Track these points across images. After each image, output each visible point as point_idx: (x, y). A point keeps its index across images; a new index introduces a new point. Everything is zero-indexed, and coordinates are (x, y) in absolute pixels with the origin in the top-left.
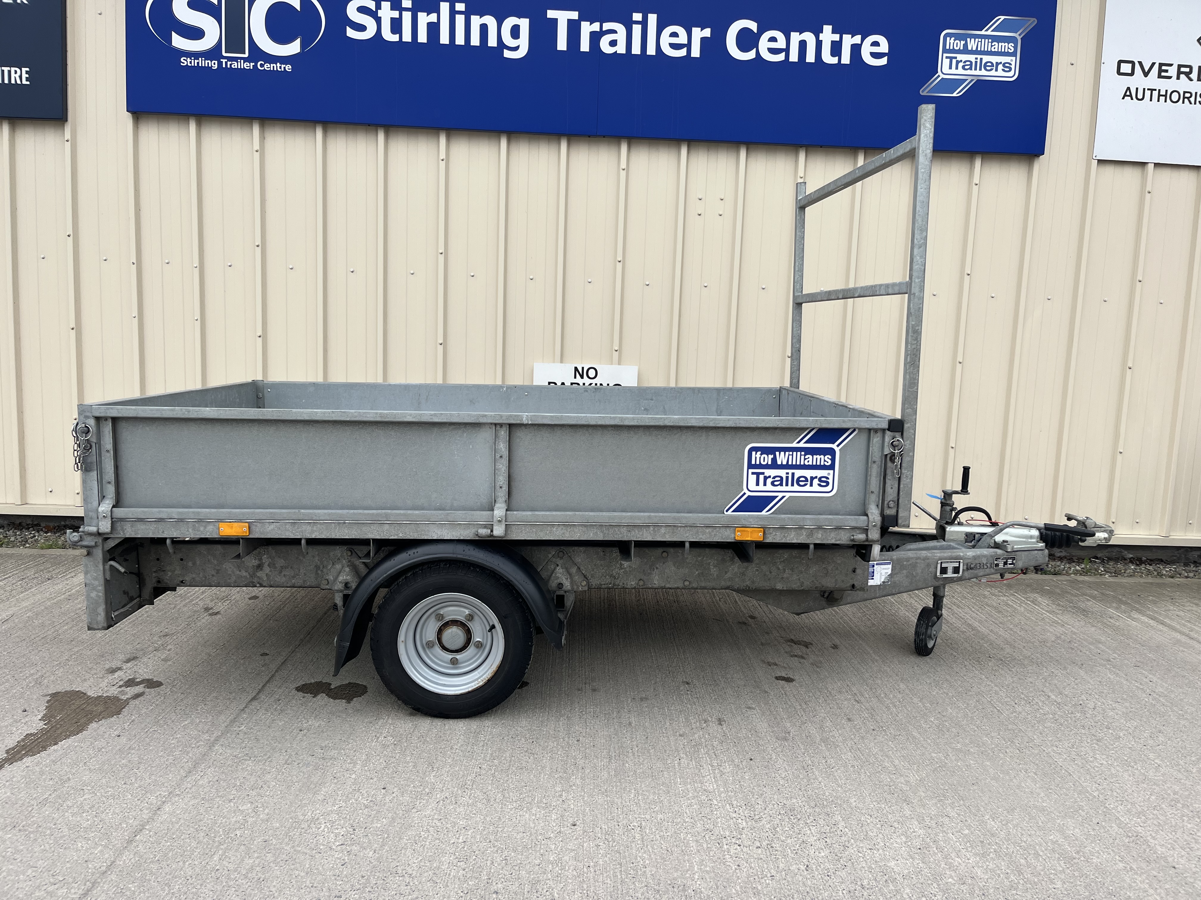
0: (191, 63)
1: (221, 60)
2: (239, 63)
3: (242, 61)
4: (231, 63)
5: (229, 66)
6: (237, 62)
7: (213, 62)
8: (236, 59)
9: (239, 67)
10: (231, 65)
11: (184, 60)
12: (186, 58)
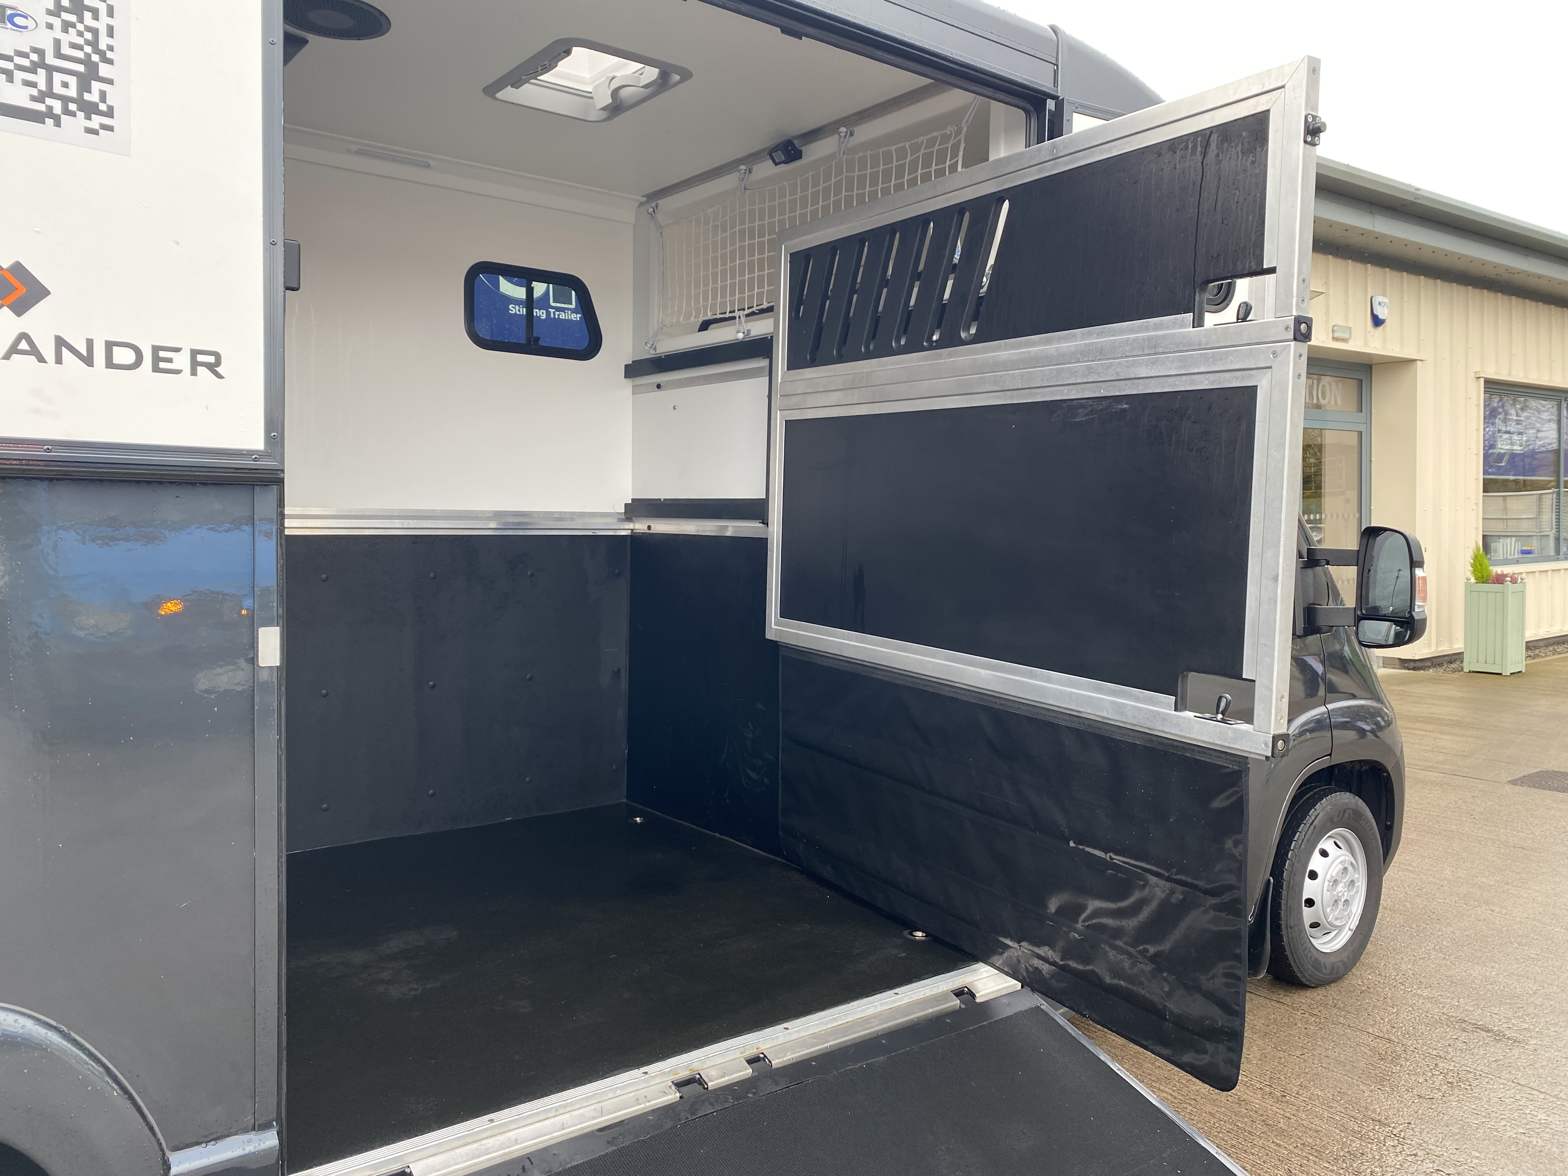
0: (519, 311)
1: (550, 310)
2: (566, 314)
3: (569, 312)
4: (558, 313)
5: (557, 317)
6: (565, 313)
7: (542, 311)
8: (563, 310)
9: (567, 318)
10: (559, 315)
11: (512, 307)
12: (514, 306)
